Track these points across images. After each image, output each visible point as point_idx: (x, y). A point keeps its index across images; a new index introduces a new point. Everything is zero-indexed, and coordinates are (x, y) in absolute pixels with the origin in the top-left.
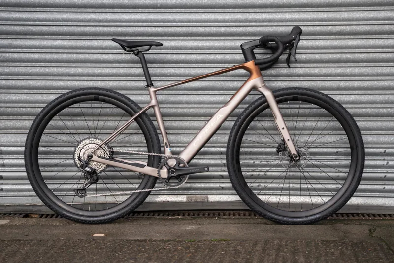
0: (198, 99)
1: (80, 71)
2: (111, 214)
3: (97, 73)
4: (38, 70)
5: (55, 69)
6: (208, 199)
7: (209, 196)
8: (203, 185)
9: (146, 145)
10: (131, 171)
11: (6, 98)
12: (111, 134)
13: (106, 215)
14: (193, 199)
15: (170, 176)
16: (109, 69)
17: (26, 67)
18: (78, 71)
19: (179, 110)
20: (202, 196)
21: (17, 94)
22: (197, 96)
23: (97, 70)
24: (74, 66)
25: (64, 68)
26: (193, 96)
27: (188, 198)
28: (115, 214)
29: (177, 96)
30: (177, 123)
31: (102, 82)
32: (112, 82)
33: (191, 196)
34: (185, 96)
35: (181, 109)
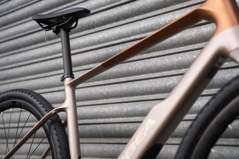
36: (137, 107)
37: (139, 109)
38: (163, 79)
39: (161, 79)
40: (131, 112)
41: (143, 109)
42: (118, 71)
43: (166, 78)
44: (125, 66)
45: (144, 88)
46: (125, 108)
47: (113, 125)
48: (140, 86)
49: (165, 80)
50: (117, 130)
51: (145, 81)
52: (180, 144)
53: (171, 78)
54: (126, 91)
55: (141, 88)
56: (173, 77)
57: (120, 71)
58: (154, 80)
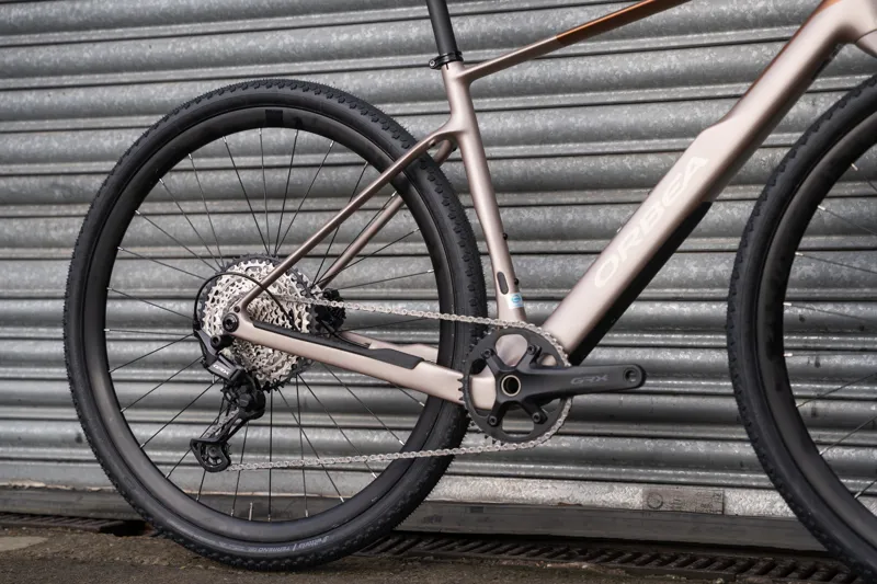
0: (672, 116)
1: (287, 41)
2: (312, 536)
3: (337, 46)
4: (170, 47)
5: (217, 41)
6: (724, 504)
7: (729, 493)
8: (701, 448)
9: (434, 292)
10: (393, 385)
11: (87, 146)
12: (338, 256)
13: (298, 539)
14: (666, 500)
15: (502, 401)
16: (373, 27)
17: (137, 42)
18: (280, 44)
19: (604, 164)
20: (702, 490)
21: (115, 132)
22: (670, 105)
23: (339, 34)
24: (269, 26)
25: (243, 36)
26: (654, 106)
27: (649, 495)
28: (325, 540)
29: (597, 109)
30: (602, 211)
31: (354, 75)
32: (384, 73)
33: (660, 488)
34: (629, 107)
35: (612, 158)
36: (572, 120)
37: (577, 125)
38: (643, 55)
39: (637, 55)
40: (556, 131)
41: (591, 125)
42: (512, 31)
43: (651, 55)
44: (532, 18)
45: (590, 74)
46: (537, 122)
47: (505, 163)
48: (579, 70)
49: (649, 59)
50: (514, 175)
51: (592, 58)
52: (760, 201)
53: (662, 54)
54: (538, 82)
55: (581, 76)
56: (668, 53)
57: (517, 30)
58: (618, 57)
